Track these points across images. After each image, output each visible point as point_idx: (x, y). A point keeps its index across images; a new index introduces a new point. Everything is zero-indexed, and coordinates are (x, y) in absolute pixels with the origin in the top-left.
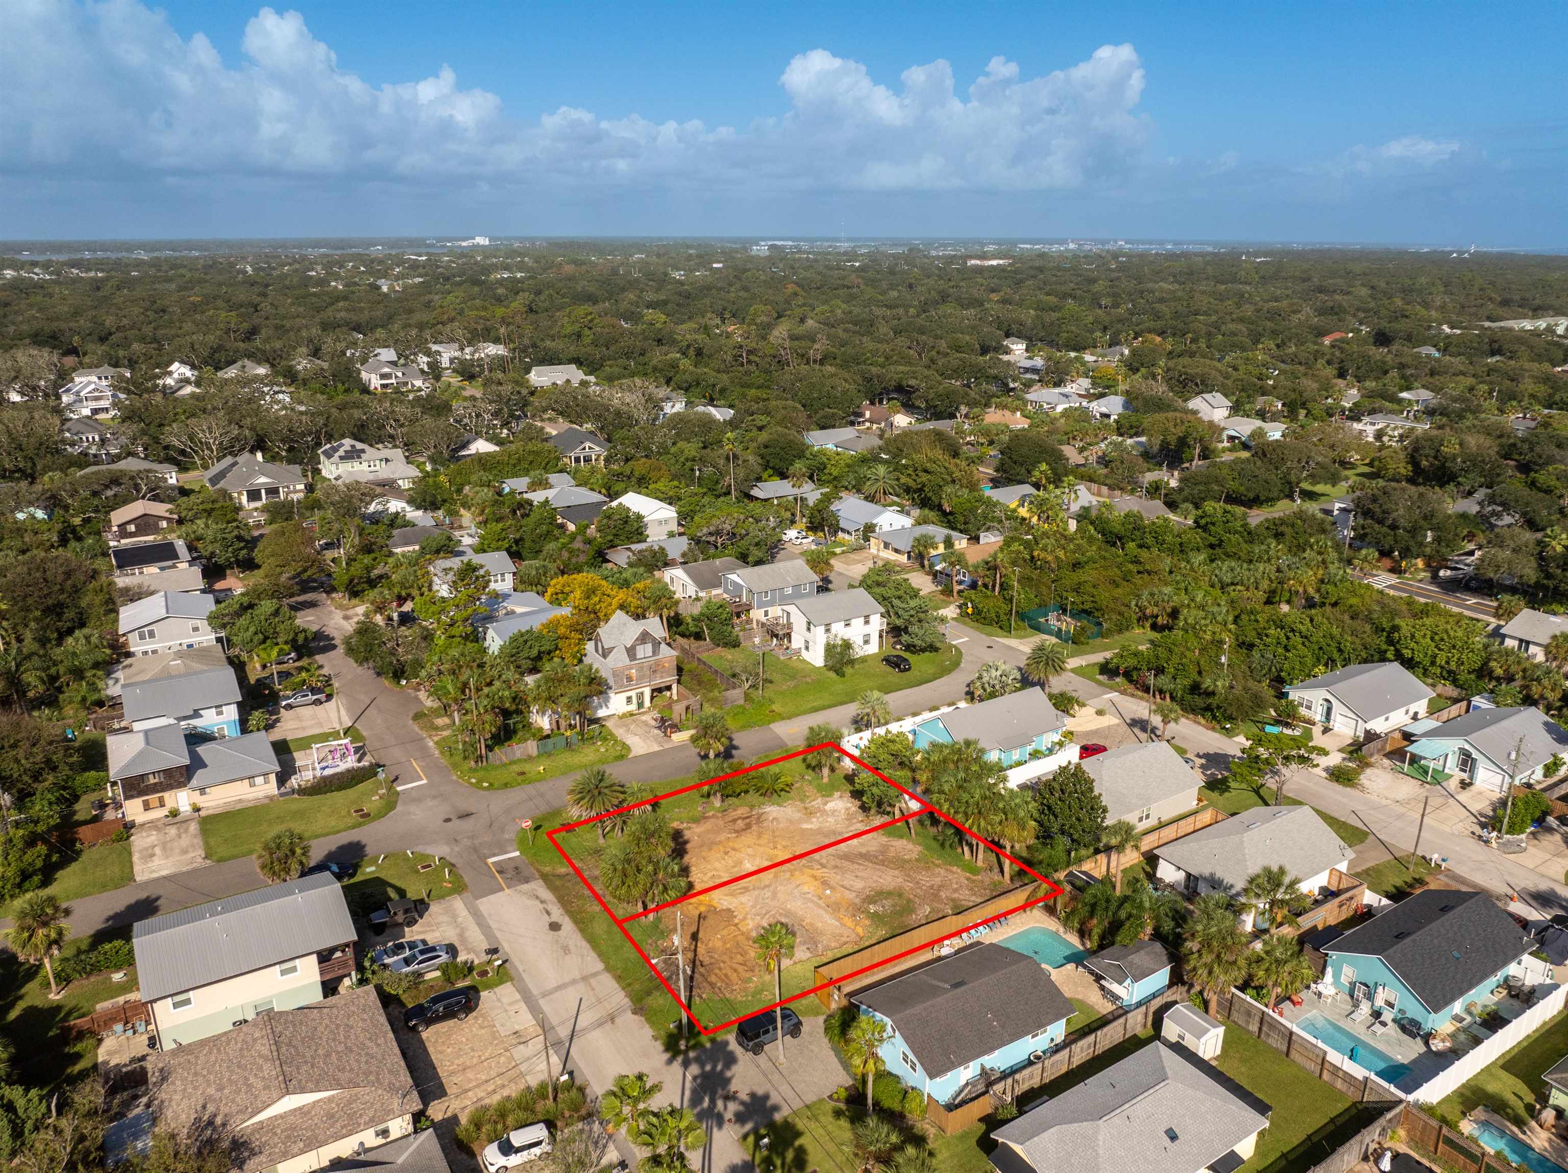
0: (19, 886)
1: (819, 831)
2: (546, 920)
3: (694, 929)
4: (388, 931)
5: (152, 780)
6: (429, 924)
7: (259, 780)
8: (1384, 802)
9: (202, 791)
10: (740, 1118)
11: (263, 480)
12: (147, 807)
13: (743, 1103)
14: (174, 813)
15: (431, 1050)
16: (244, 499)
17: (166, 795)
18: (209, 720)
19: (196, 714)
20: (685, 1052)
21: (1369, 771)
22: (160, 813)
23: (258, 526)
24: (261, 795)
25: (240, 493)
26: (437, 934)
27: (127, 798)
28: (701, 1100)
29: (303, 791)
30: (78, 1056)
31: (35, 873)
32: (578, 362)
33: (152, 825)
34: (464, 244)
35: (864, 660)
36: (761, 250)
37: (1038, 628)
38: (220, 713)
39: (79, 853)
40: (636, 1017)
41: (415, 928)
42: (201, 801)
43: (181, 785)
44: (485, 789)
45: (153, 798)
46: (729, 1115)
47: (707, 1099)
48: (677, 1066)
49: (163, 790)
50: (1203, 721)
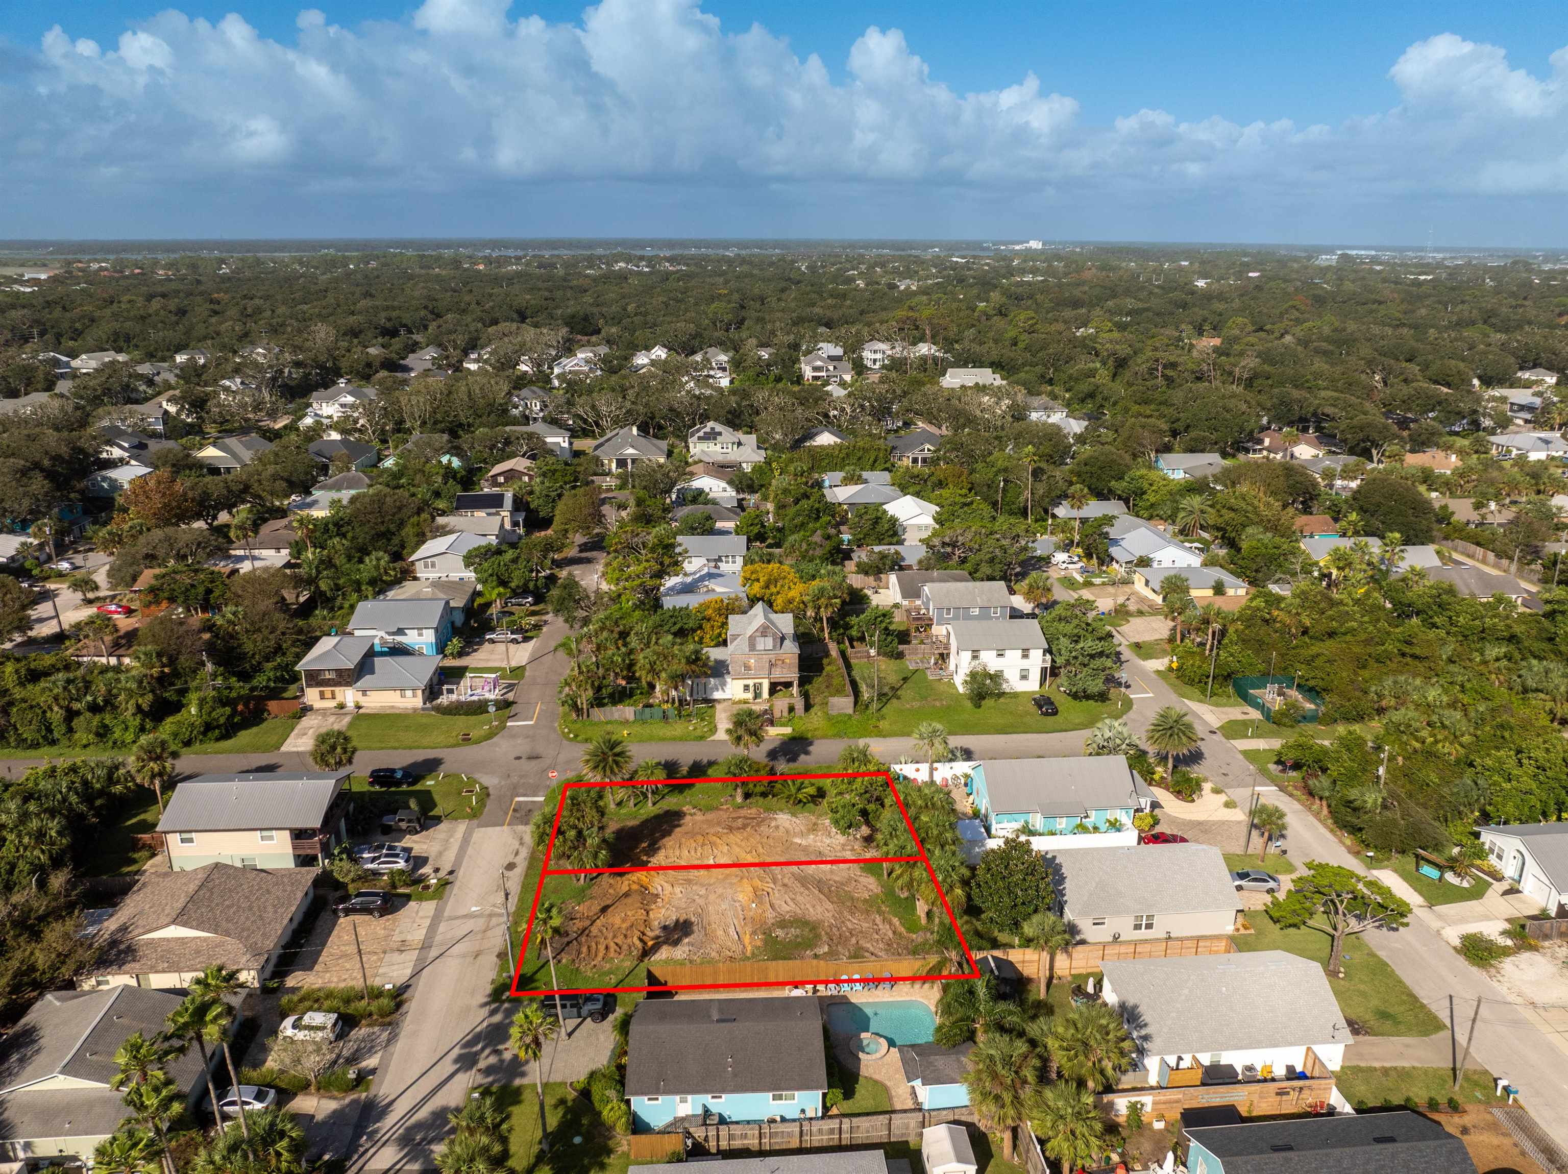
0: (204, 733)
1: (805, 849)
2: (510, 859)
3: (609, 902)
4: (393, 835)
5: (328, 676)
6: (427, 837)
7: (409, 693)
8: (1512, 998)
9: (364, 693)
10: (488, 1071)
11: (631, 451)
12: (322, 696)
13: (502, 1061)
14: (342, 706)
15: (335, 933)
16: (614, 465)
17: (337, 690)
18: (411, 639)
19: (400, 632)
20: (503, 1002)
21: (1526, 956)
22: (331, 704)
23: (609, 490)
24: (410, 706)
25: (610, 461)
26: (425, 847)
27: (308, 686)
28: (476, 1044)
29: (439, 709)
30: (134, 861)
31: (218, 727)
32: (997, 366)
33: (324, 712)
34: (1017, 247)
35: (1015, 695)
36: (1327, 260)
37: (1246, 698)
38: (420, 635)
39: (264, 720)
40: (495, 959)
41: (415, 837)
42: (363, 701)
43: (348, 684)
44: (570, 740)
45: (328, 690)
46: (482, 1064)
47: (480, 1046)
48: (485, 1011)
49: (335, 685)
50: (1348, 842)
